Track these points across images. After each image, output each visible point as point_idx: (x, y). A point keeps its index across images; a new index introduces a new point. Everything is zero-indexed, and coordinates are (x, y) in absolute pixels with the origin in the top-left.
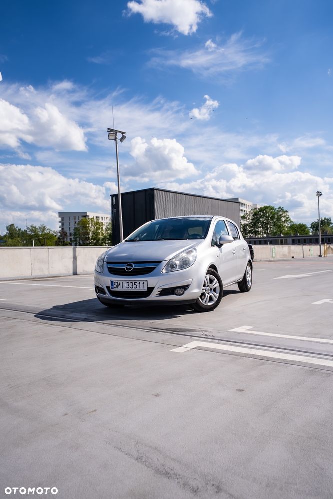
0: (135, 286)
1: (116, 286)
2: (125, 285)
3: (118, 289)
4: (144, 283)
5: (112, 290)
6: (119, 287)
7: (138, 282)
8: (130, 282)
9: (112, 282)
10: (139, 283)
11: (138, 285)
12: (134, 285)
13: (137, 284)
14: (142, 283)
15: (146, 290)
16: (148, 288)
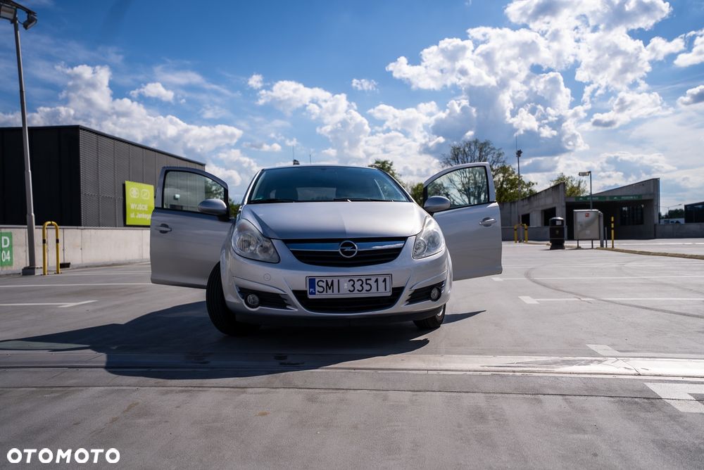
0: (368, 287)
1: (321, 289)
2: (346, 286)
3: (329, 295)
4: (385, 280)
5: (310, 297)
6: (330, 291)
7: (374, 279)
8: (355, 279)
9: (312, 282)
10: (377, 281)
11: (374, 285)
12: (364, 285)
13: (372, 282)
14: (381, 279)
15: (390, 294)
16: (394, 289)
